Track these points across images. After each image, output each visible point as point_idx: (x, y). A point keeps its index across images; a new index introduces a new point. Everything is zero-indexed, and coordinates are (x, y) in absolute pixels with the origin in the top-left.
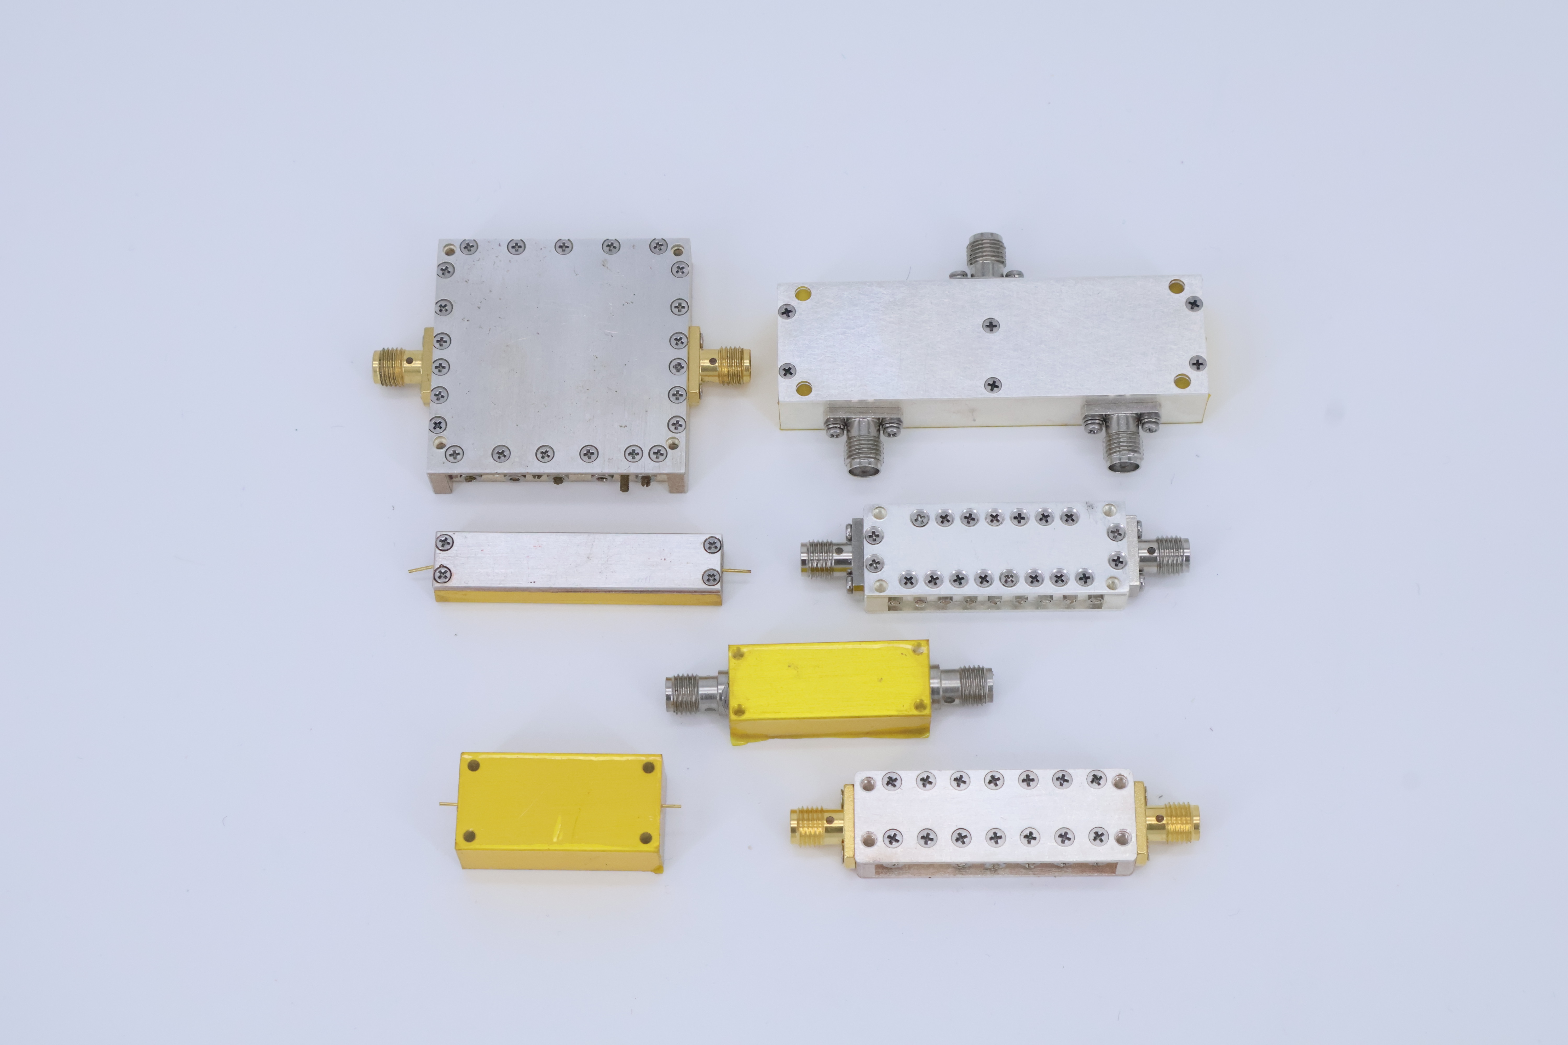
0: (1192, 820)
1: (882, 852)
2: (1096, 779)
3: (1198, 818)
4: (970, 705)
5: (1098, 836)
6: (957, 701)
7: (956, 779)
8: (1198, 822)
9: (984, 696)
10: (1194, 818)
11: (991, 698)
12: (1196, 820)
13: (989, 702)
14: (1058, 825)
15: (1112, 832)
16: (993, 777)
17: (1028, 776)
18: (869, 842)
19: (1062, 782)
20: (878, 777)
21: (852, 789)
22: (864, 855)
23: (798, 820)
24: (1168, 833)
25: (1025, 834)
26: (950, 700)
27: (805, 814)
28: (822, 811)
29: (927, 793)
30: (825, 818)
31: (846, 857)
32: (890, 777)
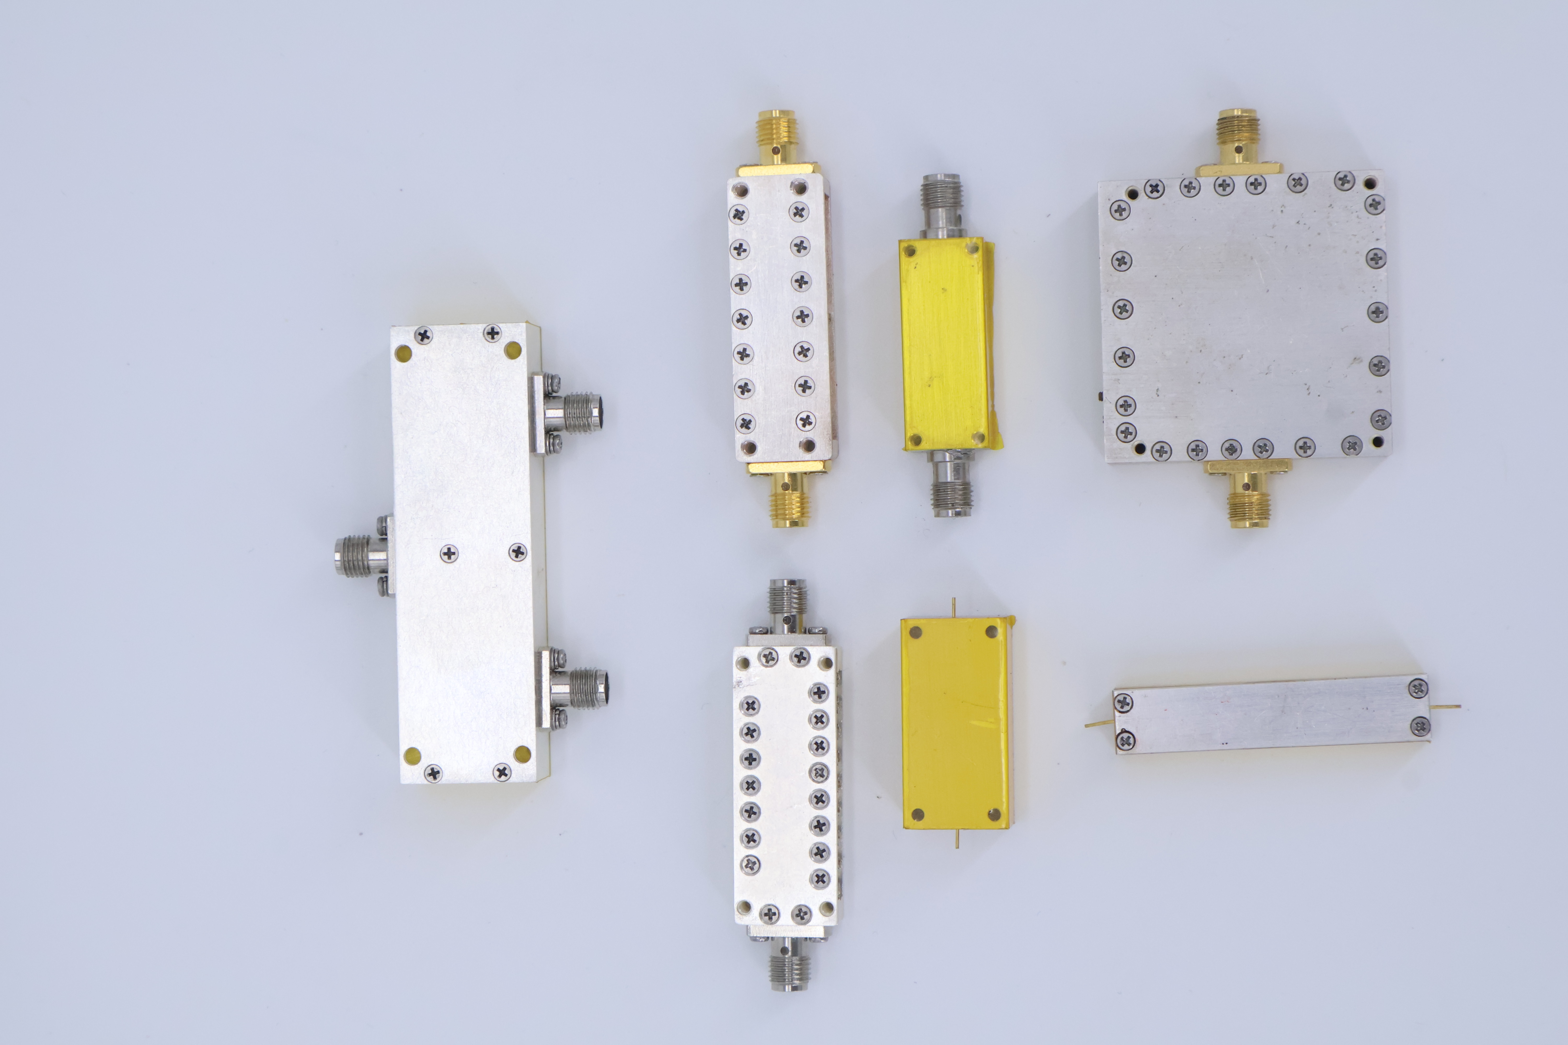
0: (776, 118)
1: (819, 433)
2: (739, 215)
3: (774, 112)
4: (962, 198)
5: (799, 212)
6: (959, 212)
7: (742, 359)
8: (778, 111)
9: (955, 183)
10: (774, 116)
11: (955, 176)
12: (777, 114)
13: (959, 179)
14: (789, 253)
15: (794, 198)
16: (738, 321)
17: (736, 285)
18: (809, 446)
19: (742, 250)
20: (741, 437)
21: (752, 464)
22: (822, 449)
23: (785, 519)
24: (790, 143)
25: (798, 287)
26: (959, 220)
27: (778, 512)
28: (775, 495)
29: (758, 388)
30: (782, 491)
31: (824, 470)
32: (741, 426)
